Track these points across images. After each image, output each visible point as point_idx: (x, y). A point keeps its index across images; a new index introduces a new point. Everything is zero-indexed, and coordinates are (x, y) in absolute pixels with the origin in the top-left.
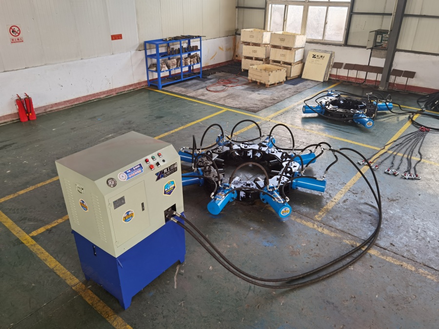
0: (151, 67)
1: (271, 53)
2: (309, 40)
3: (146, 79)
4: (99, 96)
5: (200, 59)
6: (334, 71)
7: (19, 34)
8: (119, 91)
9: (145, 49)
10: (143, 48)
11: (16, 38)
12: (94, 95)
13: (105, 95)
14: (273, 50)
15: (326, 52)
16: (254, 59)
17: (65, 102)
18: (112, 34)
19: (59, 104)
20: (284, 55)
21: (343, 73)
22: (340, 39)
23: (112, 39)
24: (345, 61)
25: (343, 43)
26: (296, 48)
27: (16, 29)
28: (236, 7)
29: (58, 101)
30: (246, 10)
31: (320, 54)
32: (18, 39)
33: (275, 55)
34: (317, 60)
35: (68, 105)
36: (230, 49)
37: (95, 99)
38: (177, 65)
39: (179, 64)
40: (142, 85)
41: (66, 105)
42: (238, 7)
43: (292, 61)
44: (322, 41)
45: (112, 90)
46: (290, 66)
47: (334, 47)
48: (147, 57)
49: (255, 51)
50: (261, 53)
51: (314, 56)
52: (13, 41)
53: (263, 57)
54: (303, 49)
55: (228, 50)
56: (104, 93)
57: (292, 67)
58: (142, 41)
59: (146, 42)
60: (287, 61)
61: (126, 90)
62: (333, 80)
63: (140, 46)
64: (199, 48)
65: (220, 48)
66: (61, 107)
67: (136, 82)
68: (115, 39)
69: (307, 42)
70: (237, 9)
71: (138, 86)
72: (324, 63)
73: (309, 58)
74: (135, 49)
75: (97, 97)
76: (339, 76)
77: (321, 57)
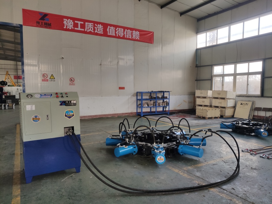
0: (139, 105)
1: (213, 102)
2: (238, 95)
3: (136, 112)
4: (108, 116)
5: (169, 104)
6: (256, 113)
7: (74, 81)
8: (119, 115)
9: (137, 96)
10: (136, 95)
11: (72, 83)
12: (105, 115)
13: (111, 116)
14: (214, 100)
15: (249, 101)
16: (203, 106)
17: (89, 116)
18: (120, 87)
19: (86, 117)
20: (221, 103)
21: (262, 114)
22: (258, 93)
23: (119, 89)
24: (263, 106)
25: (260, 95)
26: (228, 98)
27: (73, 79)
28: (196, 80)
29: (85, 115)
30: (201, 81)
31: (245, 103)
32: (73, 84)
33: (215, 103)
34: (244, 106)
35: (90, 118)
36: (191, 102)
37: (105, 117)
38: (153, 105)
39: (154, 105)
40: (133, 114)
41: (89, 118)
42: (197, 80)
43: (225, 106)
44: (246, 95)
45: (115, 114)
46: (224, 109)
47: (255, 98)
48: (137, 100)
49: (203, 102)
50: (207, 102)
51: (241, 104)
52: (70, 84)
53: (208, 105)
54: (234, 100)
55: (190, 102)
56: (111, 115)
57: (226, 109)
58: (136, 92)
59: (137, 92)
60: (223, 106)
61: (124, 115)
62: (256, 119)
63: (134, 94)
64: (168, 98)
65: (184, 101)
66: (86, 118)
67: (130, 112)
68: (121, 89)
69: (236, 96)
70: (196, 81)
71: (131, 114)
72: (248, 107)
73: (238, 105)
74: (132, 95)
75: (106, 116)
76: (260, 117)
77: (246, 104)
